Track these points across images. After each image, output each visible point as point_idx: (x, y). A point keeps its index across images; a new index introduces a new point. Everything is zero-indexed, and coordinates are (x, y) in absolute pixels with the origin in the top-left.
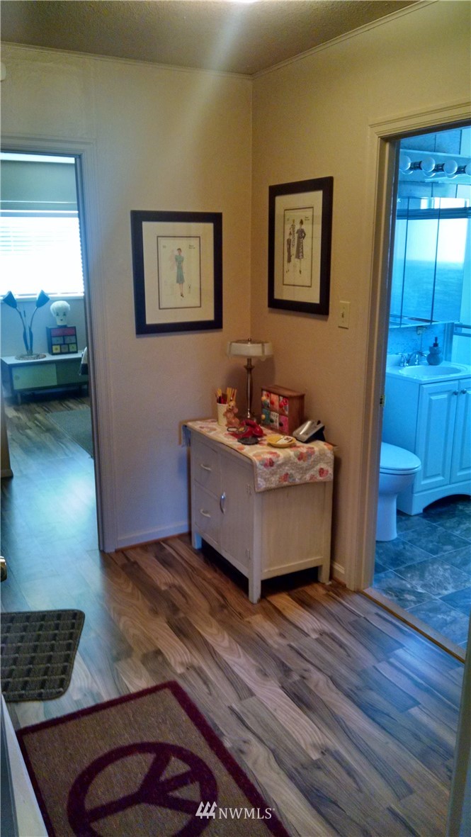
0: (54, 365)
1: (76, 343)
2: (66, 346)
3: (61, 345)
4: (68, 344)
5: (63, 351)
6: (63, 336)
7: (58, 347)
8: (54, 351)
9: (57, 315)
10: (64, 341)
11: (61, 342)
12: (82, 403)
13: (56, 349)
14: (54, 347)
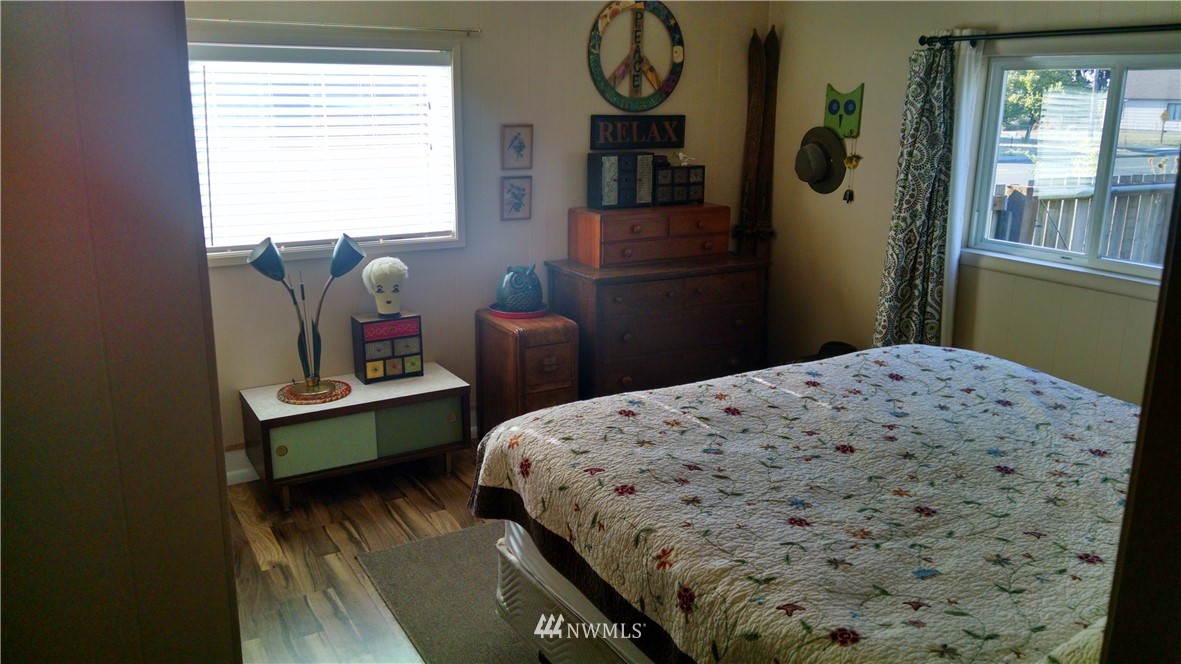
0: (372, 415)
1: (420, 353)
2: (399, 361)
3: (384, 359)
4: (403, 357)
5: (390, 372)
6: (392, 340)
7: (380, 364)
8: (370, 375)
9: (379, 291)
10: (393, 349)
11: (387, 352)
12: (437, 504)
13: (374, 369)
14: (370, 366)
